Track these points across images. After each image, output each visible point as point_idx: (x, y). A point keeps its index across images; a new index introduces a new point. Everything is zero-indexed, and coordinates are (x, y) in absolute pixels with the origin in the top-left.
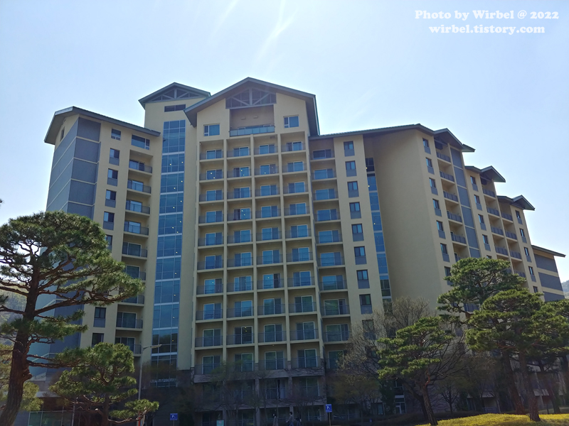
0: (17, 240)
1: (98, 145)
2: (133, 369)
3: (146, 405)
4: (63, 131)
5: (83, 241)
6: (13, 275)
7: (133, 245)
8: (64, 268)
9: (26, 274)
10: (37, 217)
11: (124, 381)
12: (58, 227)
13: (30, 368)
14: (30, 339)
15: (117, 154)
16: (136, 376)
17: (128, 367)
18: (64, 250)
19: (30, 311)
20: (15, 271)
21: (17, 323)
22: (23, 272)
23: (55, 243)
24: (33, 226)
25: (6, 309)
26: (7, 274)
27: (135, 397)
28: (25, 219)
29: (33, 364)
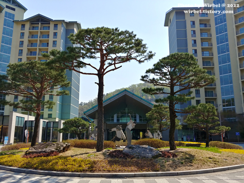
0: (163, 67)
1: (185, 21)
2: (216, 114)
3: (224, 128)
4: (170, 20)
5: (188, 63)
6: (164, 80)
7: (207, 62)
8: (182, 75)
9: (168, 79)
10: (168, 57)
11: (213, 119)
12: (177, 59)
13: (176, 113)
14: (174, 103)
15: (194, 23)
16: (218, 116)
17: (214, 113)
18: (181, 68)
19: (172, 93)
20: (164, 78)
21: (169, 97)
22: (167, 78)
23: (177, 65)
24: (168, 60)
25: (164, 93)
26: (162, 80)
27: (219, 125)
28: (164, 58)
29: (177, 112)
